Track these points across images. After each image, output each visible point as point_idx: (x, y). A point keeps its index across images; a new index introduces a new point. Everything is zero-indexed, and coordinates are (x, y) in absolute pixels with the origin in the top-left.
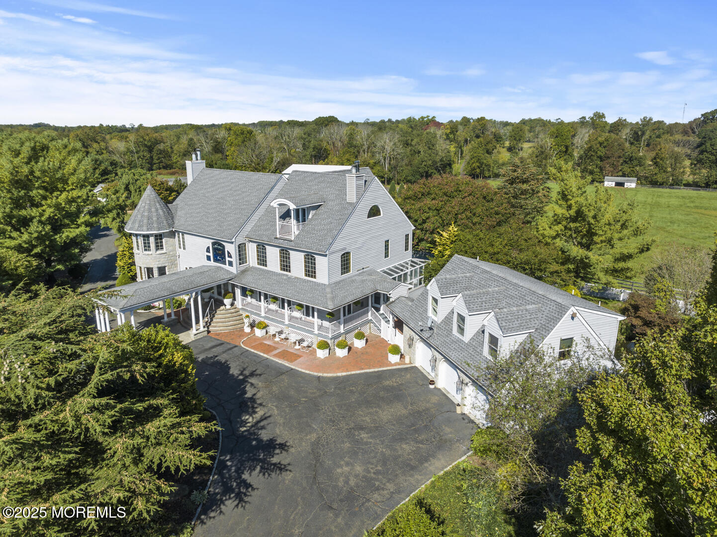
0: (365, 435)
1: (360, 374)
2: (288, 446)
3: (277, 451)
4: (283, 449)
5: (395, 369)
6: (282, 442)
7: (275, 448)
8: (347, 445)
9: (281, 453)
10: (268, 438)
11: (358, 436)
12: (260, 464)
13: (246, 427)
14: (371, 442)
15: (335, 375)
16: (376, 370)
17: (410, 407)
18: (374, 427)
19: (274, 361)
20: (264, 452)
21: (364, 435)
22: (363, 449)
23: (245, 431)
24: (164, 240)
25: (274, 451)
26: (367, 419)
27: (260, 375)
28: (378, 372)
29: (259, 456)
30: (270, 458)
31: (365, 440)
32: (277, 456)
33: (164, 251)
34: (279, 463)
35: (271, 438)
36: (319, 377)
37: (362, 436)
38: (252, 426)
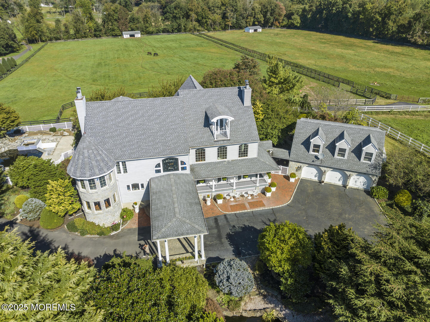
28: (298, 189)
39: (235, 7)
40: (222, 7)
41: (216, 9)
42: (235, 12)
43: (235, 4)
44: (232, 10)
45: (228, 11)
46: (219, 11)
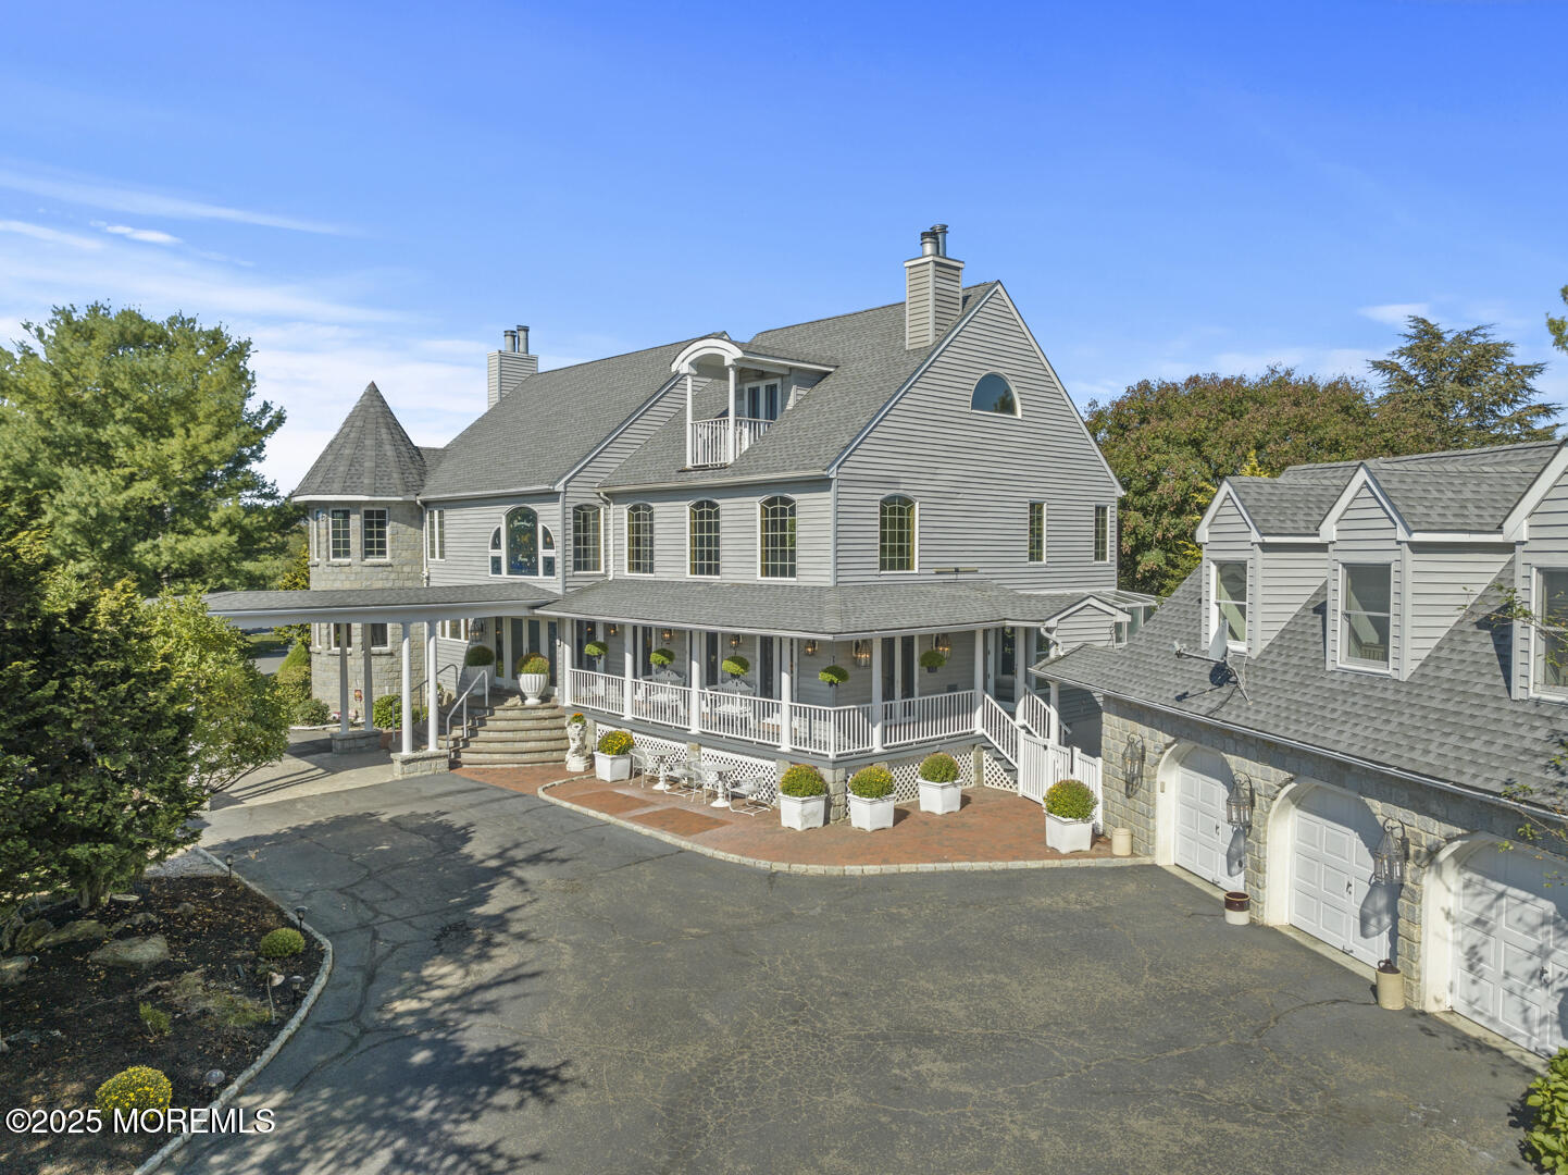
0: (941, 1066)
1: (933, 875)
2: (565, 1082)
3: (506, 1097)
4: (536, 1092)
5: (1074, 869)
6: (543, 1064)
7: (501, 1082)
8: (848, 1098)
9: (521, 1105)
10: (491, 1046)
11: (902, 1065)
12: (400, 1143)
13: (421, 999)
14: (963, 1099)
15: (835, 870)
16: (999, 865)
17: (1148, 978)
18: (984, 1037)
19: (626, 830)
20: (441, 1096)
21: (932, 1066)
22: (920, 1123)
23: (411, 1013)
24: (388, 529)
25: (490, 1094)
26: (955, 1007)
27: (563, 861)
28: (1005, 871)
29: (415, 1108)
30: (457, 1122)
31: (936, 1084)
32: (496, 1116)
33: (387, 559)
34: (491, 1149)
35: (503, 1043)
36: (772, 877)
37: (923, 1068)
38: (450, 999)
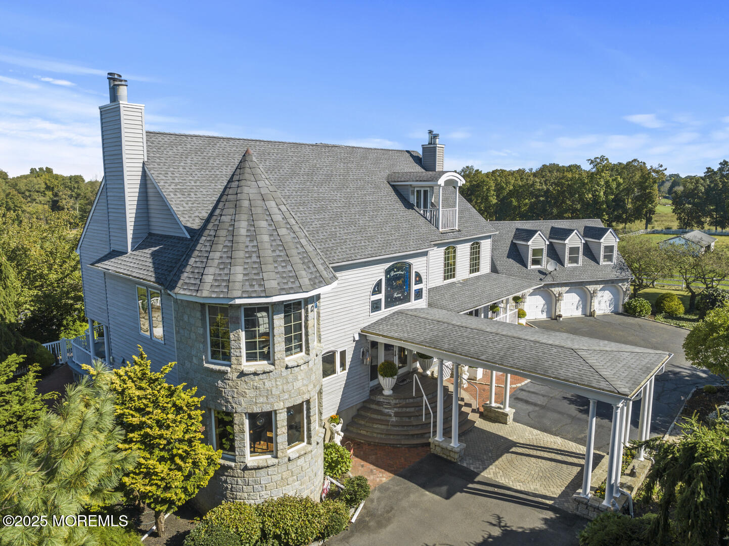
39: (76, 190)
40: (47, 193)
41: (35, 195)
42: (76, 198)
43: (76, 186)
44: (72, 195)
45: (64, 196)
46: (42, 198)
